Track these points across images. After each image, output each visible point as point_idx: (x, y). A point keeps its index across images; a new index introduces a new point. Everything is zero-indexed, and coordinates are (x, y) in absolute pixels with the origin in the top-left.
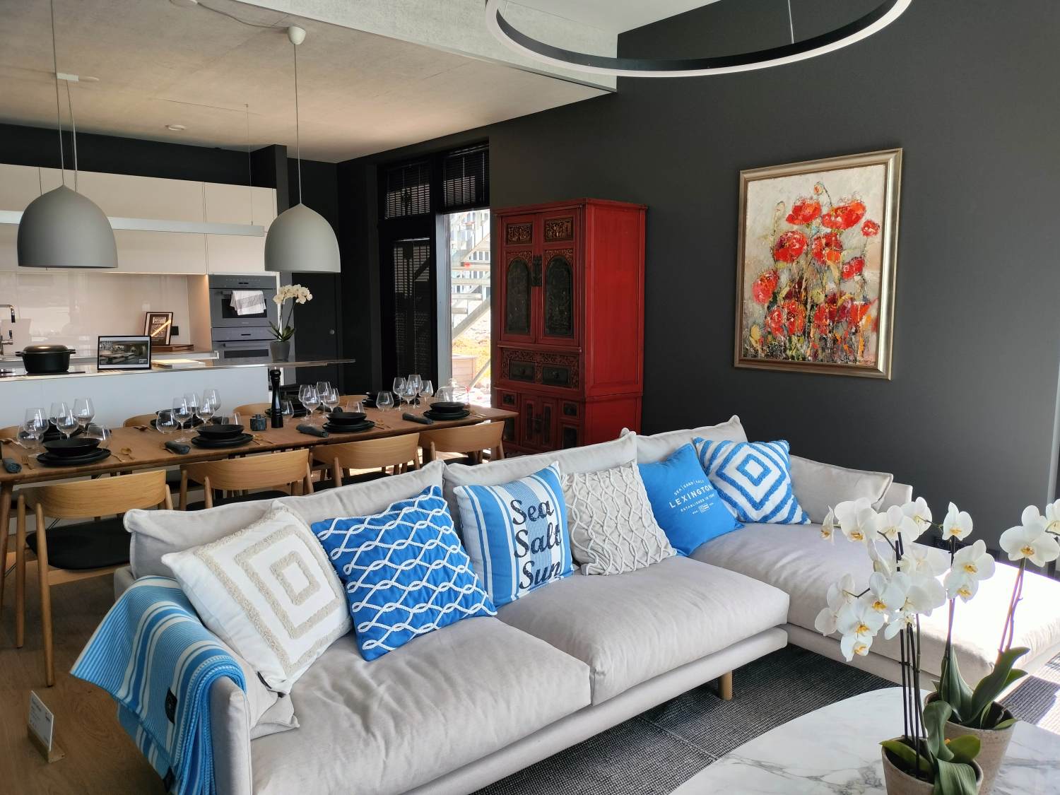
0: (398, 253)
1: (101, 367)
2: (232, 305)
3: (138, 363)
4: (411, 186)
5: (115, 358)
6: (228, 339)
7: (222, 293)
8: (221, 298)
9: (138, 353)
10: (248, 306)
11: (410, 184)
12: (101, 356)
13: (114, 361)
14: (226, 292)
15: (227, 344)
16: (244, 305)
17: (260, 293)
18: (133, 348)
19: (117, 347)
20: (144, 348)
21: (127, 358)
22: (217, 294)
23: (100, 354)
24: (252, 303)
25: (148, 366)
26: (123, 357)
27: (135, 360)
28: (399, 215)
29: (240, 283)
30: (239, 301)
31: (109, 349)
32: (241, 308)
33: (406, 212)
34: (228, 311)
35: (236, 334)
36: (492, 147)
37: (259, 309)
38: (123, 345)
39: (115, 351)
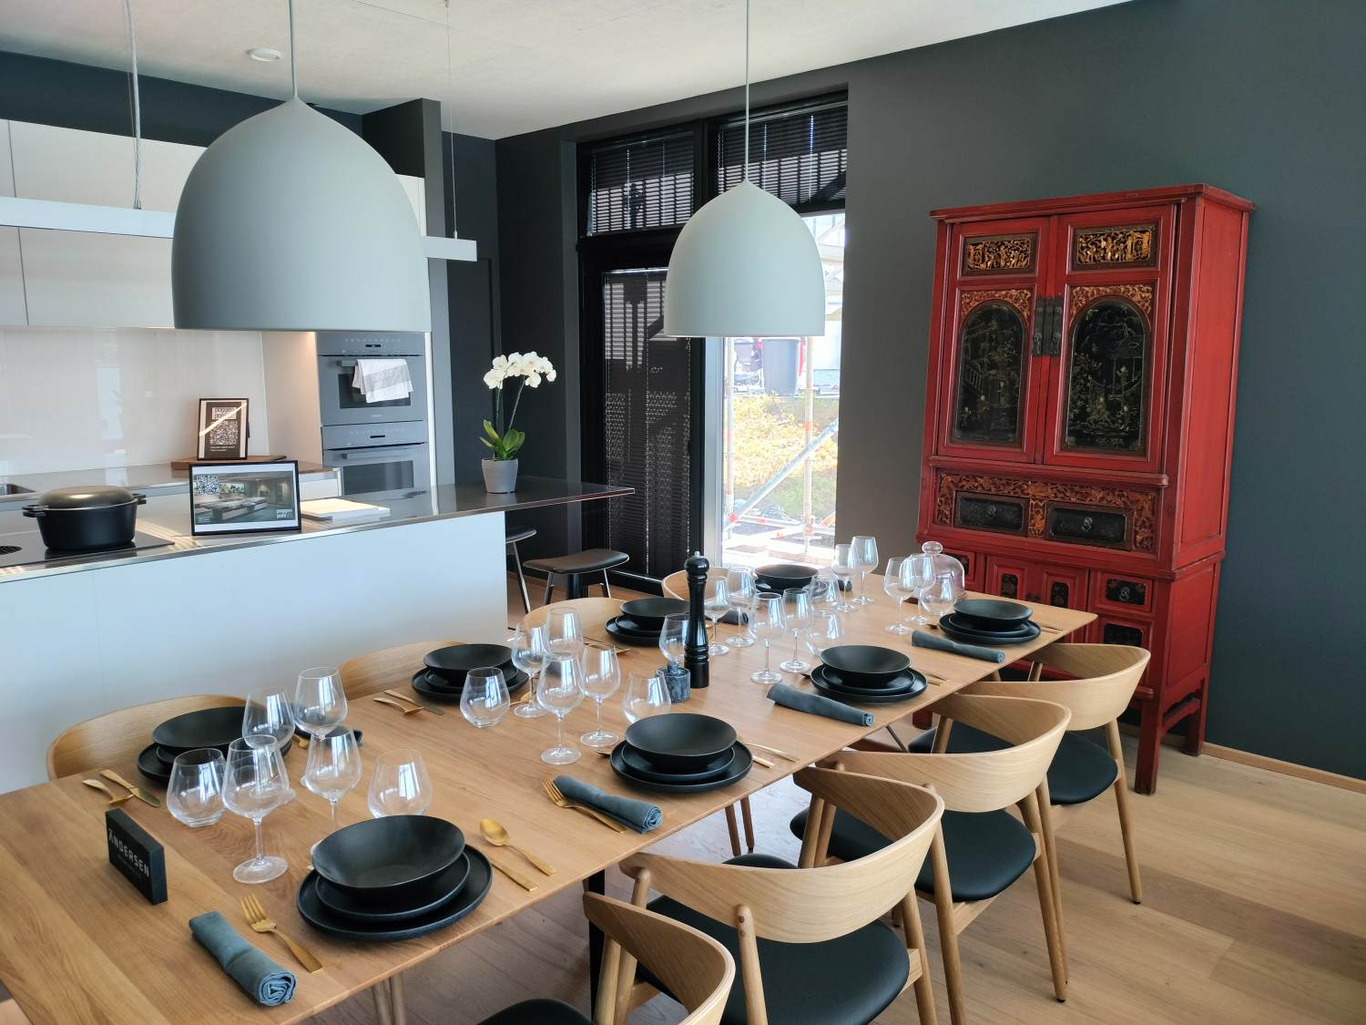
0: (614, 295)
1: (198, 528)
2: (356, 384)
3: (275, 519)
4: (644, 178)
5: (227, 509)
6: (349, 445)
7: (339, 363)
8: (337, 372)
9: (274, 499)
10: (383, 387)
11: (643, 173)
12: (198, 506)
13: (225, 516)
14: (347, 363)
15: (350, 455)
16: (378, 385)
17: (401, 362)
18: (263, 488)
19: (229, 485)
20: (285, 486)
21: (251, 508)
22: (330, 365)
23: (195, 502)
24: (389, 381)
25: (294, 523)
26: (242, 507)
27: (269, 513)
28: (617, 227)
29: (368, 346)
30: (369, 376)
31: (213, 491)
32: (372, 390)
33: (634, 222)
34: (350, 395)
35: (360, 436)
36: (854, 104)
37: (401, 391)
38: (240, 481)
39: (225, 495)
